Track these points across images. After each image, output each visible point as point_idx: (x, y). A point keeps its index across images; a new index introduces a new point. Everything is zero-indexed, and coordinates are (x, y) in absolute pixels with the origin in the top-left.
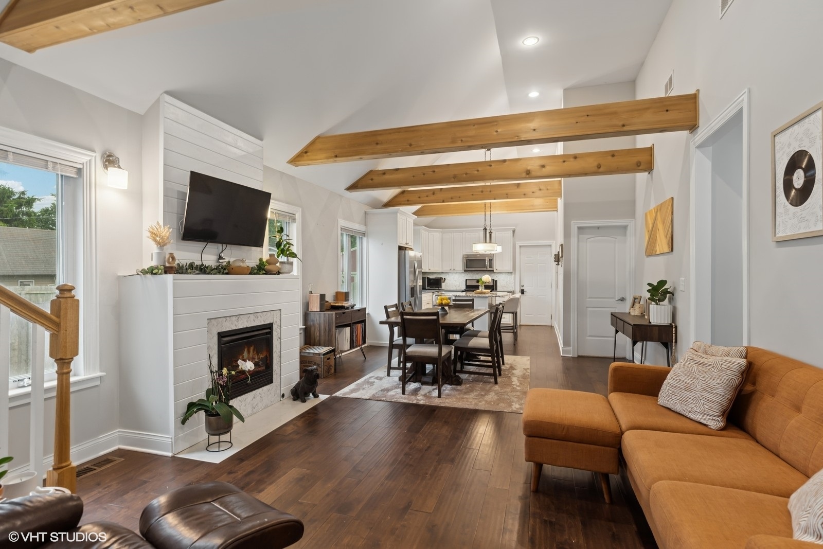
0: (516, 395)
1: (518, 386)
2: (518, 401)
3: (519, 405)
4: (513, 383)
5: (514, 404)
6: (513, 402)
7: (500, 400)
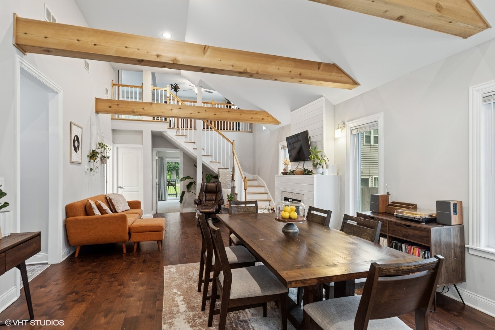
0: (175, 280)
1: (176, 294)
2: (172, 274)
3: (171, 271)
4: (182, 297)
5: (175, 271)
6: (176, 272)
7: (186, 272)
